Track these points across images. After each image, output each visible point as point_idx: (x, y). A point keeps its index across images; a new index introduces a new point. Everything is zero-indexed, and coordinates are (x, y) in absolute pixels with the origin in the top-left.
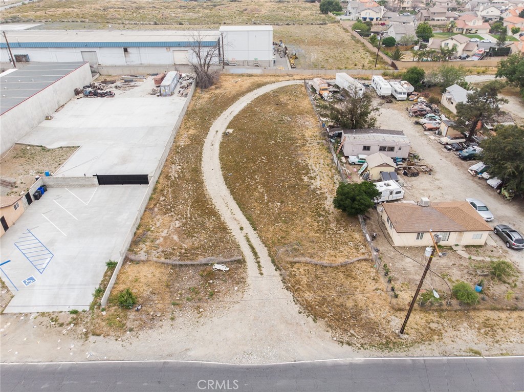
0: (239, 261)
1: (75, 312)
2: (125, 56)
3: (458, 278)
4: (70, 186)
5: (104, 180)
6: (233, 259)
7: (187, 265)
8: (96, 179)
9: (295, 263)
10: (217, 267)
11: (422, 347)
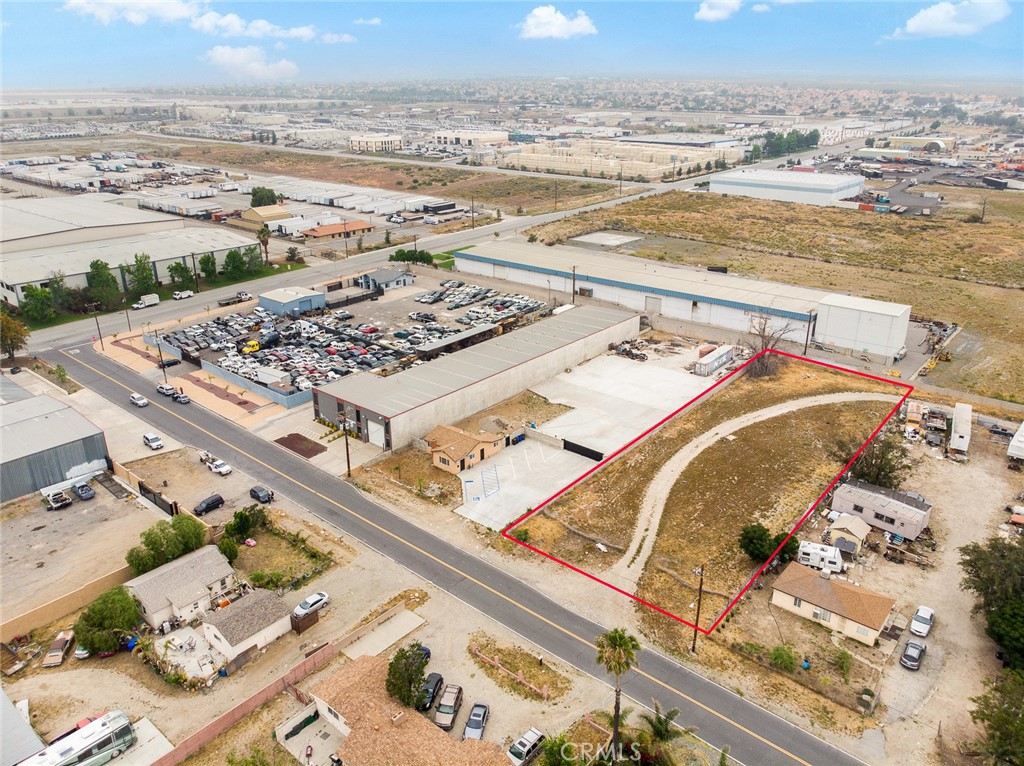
0: (620, 550)
1: (490, 529)
2: (690, 311)
4: (543, 442)
5: (569, 446)
6: (617, 547)
7: (579, 535)
8: (562, 443)
9: (662, 571)
10: (599, 546)
11: (699, 666)
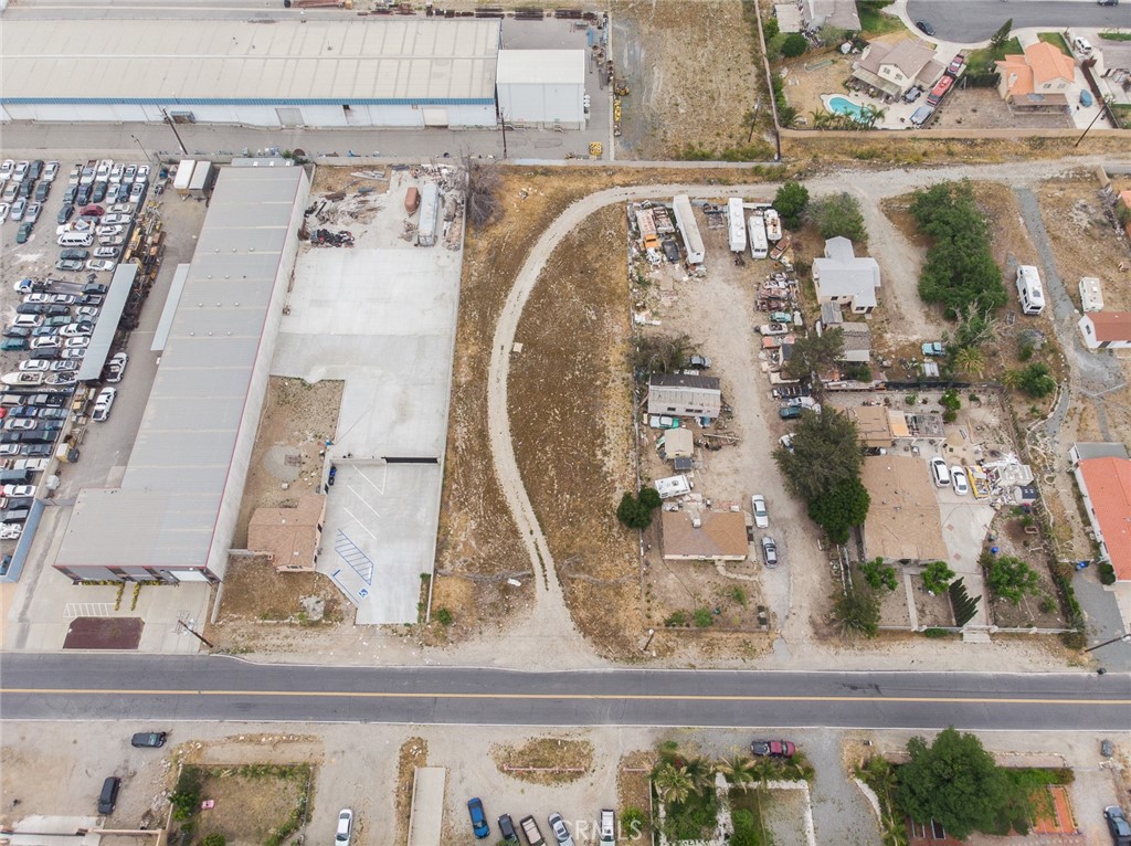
0: (529, 576)
1: (407, 625)
3: (707, 597)
4: (359, 465)
6: (524, 573)
7: (486, 579)
9: (576, 579)
10: (512, 582)
11: (656, 661)
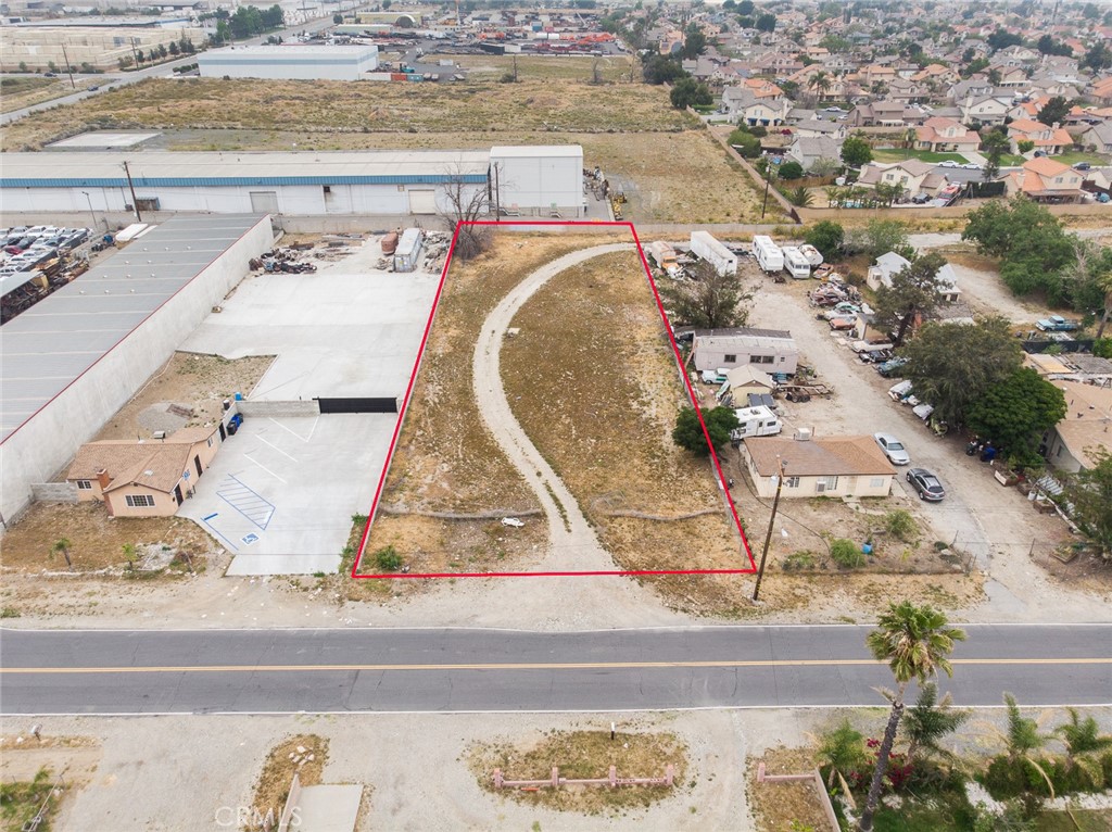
0: (537, 515)
1: (321, 575)
2: (326, 200)
3: (842, 537)
4: (277, 415)
5: (329, 406)
6: (529, 512)
7: (465, 519)
8: (317, 405)
9: (616, 517)
10: (508, 521)
